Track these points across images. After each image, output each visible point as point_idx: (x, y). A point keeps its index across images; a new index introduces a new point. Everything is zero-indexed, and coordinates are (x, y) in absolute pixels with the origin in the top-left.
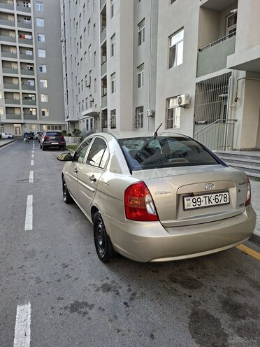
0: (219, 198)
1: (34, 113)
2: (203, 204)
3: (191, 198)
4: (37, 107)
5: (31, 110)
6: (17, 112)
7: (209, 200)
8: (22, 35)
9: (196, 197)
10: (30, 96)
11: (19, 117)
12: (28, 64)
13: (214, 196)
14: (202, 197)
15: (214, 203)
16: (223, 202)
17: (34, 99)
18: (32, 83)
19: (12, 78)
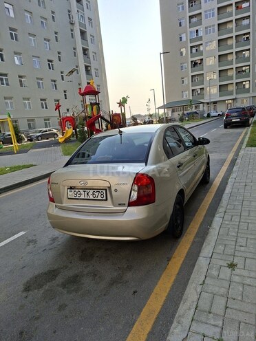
0: (97, 194)
1: (247, 86)
2: (82, 197)
3: (73, 191)
4: (250, 79)
5: (244, 83)
6: (230, 88)
7: (88, 194)
8: (239, 5)
9: (77, 191)
10: (244, 68)
11: (231, 93)
12: (244, 34)
13: (91, 191)
14: (81, 191)
15: (92, 197)
16: (99, 198)
17: (247, 71)
18: (247, 54)
19: (227, 54)
